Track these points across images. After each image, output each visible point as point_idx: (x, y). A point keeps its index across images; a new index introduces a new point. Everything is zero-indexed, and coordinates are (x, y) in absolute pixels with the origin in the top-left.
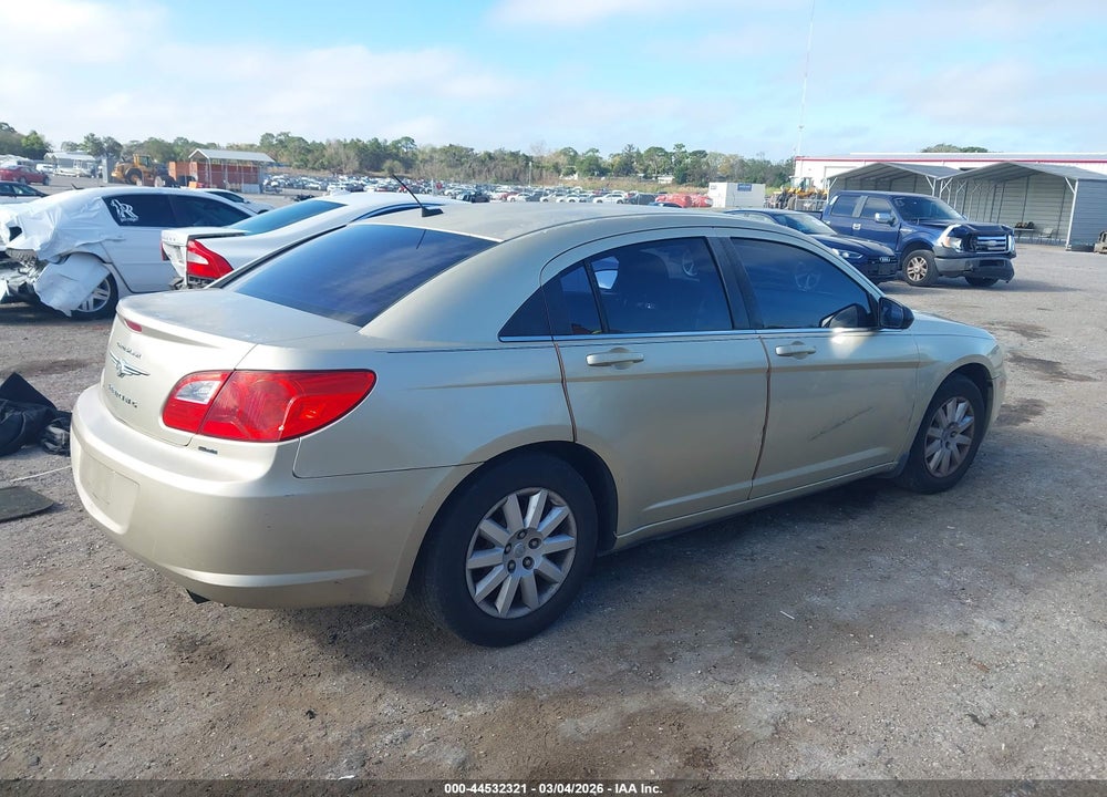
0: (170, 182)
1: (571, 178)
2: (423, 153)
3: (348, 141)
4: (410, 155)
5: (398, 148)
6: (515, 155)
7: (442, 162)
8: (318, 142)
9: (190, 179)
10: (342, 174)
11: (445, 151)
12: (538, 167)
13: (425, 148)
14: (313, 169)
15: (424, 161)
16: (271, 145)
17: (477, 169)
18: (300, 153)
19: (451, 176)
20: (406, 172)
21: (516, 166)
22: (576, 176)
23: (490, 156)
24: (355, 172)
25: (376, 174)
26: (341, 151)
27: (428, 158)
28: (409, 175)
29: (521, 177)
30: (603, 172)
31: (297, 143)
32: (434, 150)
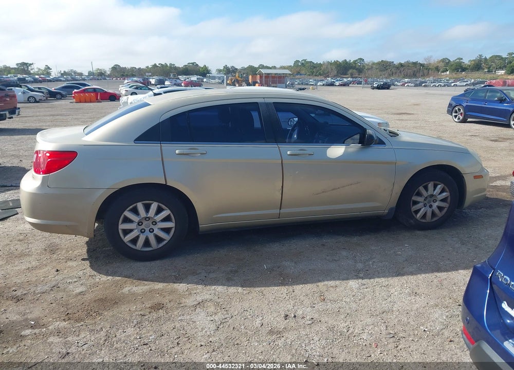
0: (249, 84)
1: (445, 73)
2: (368, 65)
3: (333, 62)
4: (361, 67)
5: (356, 64)
6: (415, 64)
7: (377, 69)
8: (319, 63)
9: (257, 82)
10: (329, 77)
11: (379, 63)
12: (427, 69)
13: (369, 63)
14: (316, 75)
15: (368, 69)
16: (298, 66)
17: (394, 71)
18: (311, 68)
19: (381, 76)
20: (359, 75)
21: (415, 69)
22: (448, 72)
23: (401, 65)
24: (334, 76)
25: (345, 76)
26: (329, 66)
27: (370, 67)
28: (360, 76)
29: (418, 75)
30: (464, 69)
31: (309, 64)
32: (374, 64)
